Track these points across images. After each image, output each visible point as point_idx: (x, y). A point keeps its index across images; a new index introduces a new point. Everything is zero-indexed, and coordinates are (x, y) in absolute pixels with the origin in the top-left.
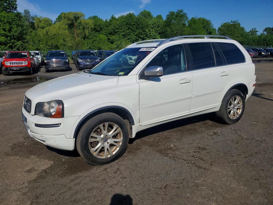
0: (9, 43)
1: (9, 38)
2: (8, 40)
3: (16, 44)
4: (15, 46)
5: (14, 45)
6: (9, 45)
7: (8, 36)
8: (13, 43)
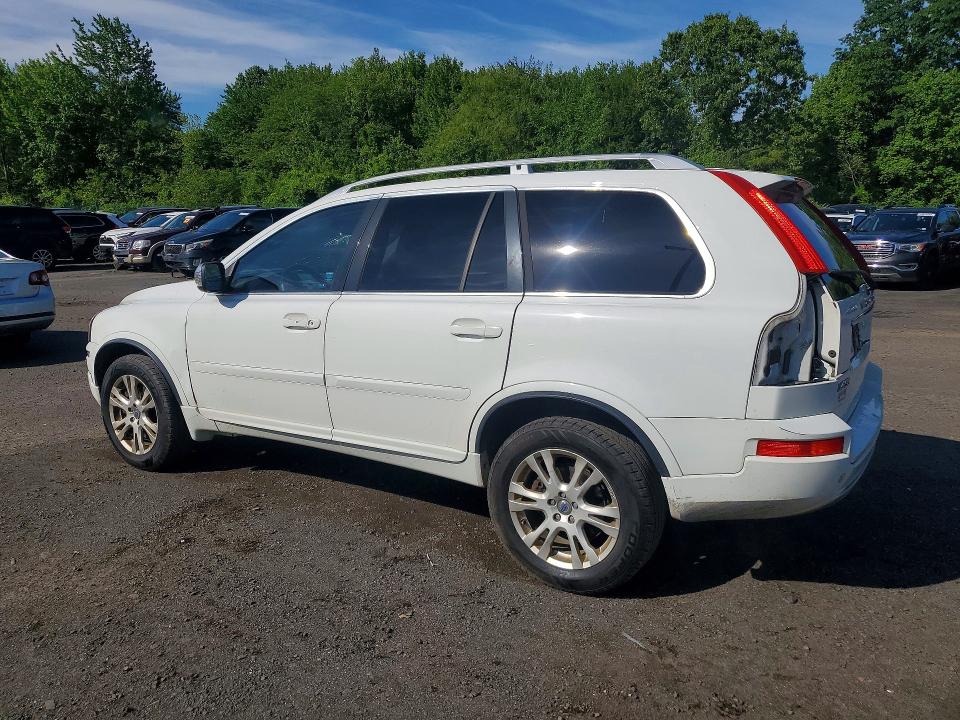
0: (923, 180)
1: (926, 162)
2: (922, 168)
3: (946, 181)
4: (942, 191)
5: (939, 186)
6: (920, 185)
7: (926, 153)
8: (938, 179)
